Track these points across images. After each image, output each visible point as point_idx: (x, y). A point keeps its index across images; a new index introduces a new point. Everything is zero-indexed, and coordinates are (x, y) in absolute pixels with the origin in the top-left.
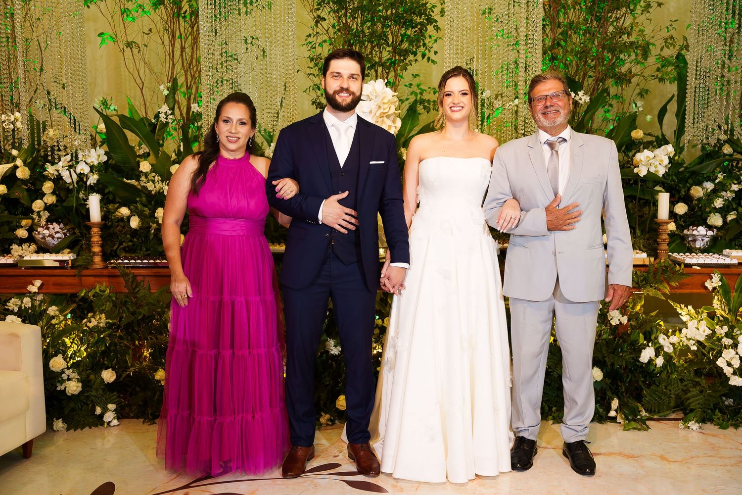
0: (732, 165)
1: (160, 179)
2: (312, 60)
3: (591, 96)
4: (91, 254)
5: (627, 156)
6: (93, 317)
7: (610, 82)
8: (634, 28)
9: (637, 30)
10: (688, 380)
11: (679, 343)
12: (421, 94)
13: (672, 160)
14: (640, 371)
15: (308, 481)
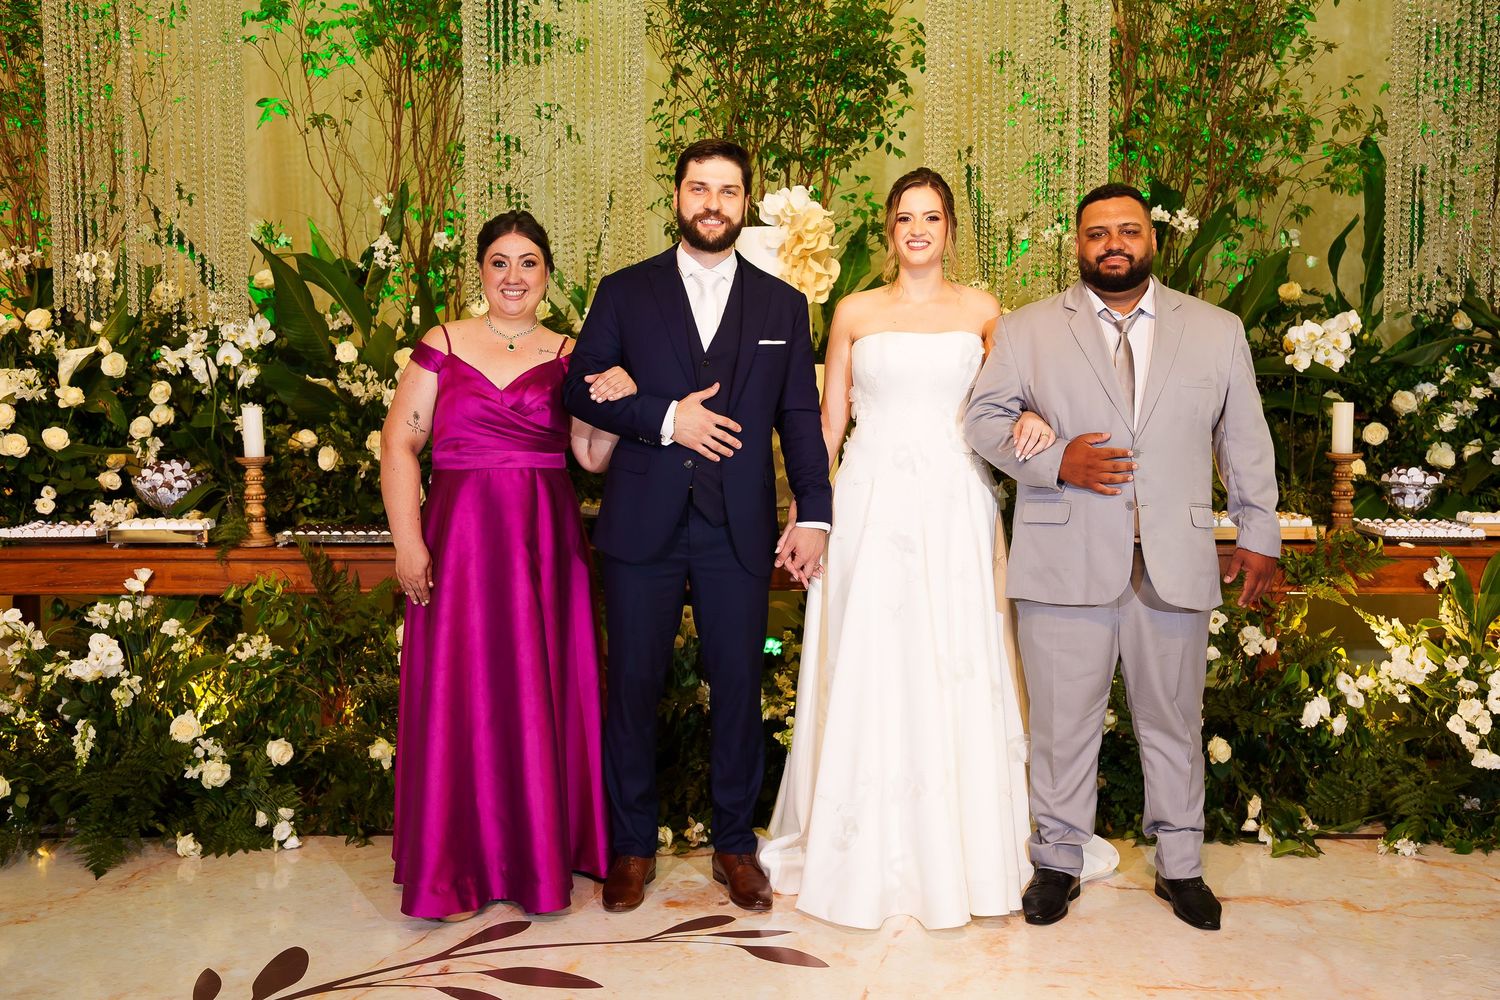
0: (1472, 351)
1: (376, 375)
2: (664, 148)
3: (1201, 217)
4: (246, 519)
5: (1272, 334)
6: (247, 640)
7: (1237, 192)
8: (1281, 90)
9: (1287, 94)
10: (1394, 762)
11: (1375, 689)
12: (874, 213)
13: (1358, 344)
14: (1300, 744)
15: (674, 948)
